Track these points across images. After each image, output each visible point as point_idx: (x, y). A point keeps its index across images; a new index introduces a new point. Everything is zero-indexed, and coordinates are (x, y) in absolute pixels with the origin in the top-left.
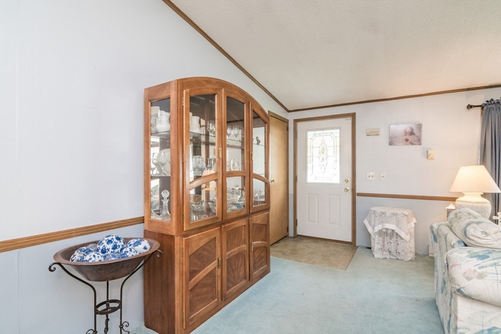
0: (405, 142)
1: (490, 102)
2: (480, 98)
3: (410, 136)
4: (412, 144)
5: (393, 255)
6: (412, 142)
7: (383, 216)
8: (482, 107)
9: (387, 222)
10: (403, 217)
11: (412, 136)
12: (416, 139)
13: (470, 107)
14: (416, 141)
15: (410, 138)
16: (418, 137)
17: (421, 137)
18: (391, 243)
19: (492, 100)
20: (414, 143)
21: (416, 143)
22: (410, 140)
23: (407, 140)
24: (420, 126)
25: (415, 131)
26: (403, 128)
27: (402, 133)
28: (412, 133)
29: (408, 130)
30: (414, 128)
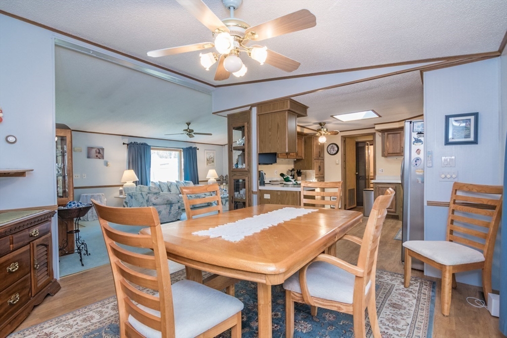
2: (127, 141)
4: (100, 158)
8: (128, 145)
13: (124, 144)
15: (99, 155)
16: (102, 155)
19: (130, 142)
23: (97, 156)
24: (103, 149)
25: (101, 152)
26: (95, 150)
27: (95, 152)
28: (99, 153)
29: (98, 151)
30: (100, 150)
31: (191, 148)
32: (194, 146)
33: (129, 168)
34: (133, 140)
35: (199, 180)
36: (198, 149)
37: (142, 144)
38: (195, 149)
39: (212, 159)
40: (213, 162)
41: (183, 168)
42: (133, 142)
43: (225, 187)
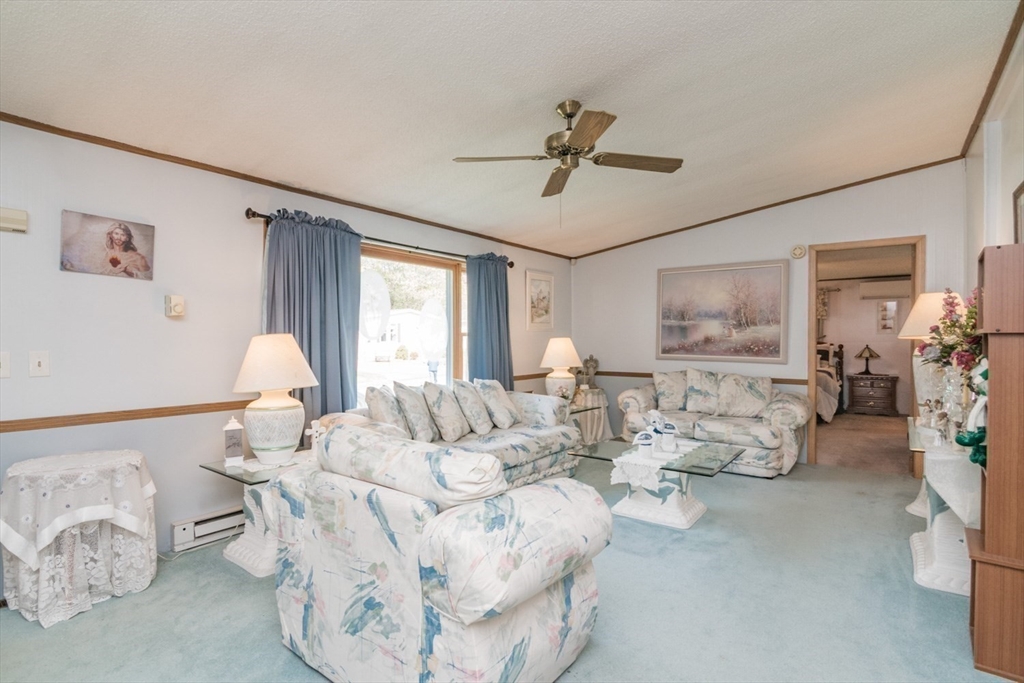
0: (110, 266)
1: (283, 214)
2: (269, 202)
3: (125, 253)
4: (130, 275)
5: (100, 594)
6: (129, 269)
7: (70, 486)
8: (268, 220)
9: (81, 505)
10: (131, 473)
11: (130, 253)
12: (139, 263)
13: (250, 214)
14: (139, 269)
15: (125, 258)
16: (143, 257)
17: (152, 261)
18: (95, 561)
19: (285, 211)
20: (135, 271)
21: (139, 273)
22: (124, 262)
23: (115, 262)
24: (149, 231)
25: (137, 241)
26: (105, 228)
27: (104, 240)
28: (128, 246)
29: (120, 235)
30: (134, 232)
31: (491, 257)
32: (500, 251)
33: (271, 328)
34: (293, 203)
35: (515, 374)
36: (511, 265)
37: (327, 224)
38: (505, 263)
39: (546, 302)
40: (547, 312)
41: (465, 329)
42: (291, 211)
43: (590, 396)
